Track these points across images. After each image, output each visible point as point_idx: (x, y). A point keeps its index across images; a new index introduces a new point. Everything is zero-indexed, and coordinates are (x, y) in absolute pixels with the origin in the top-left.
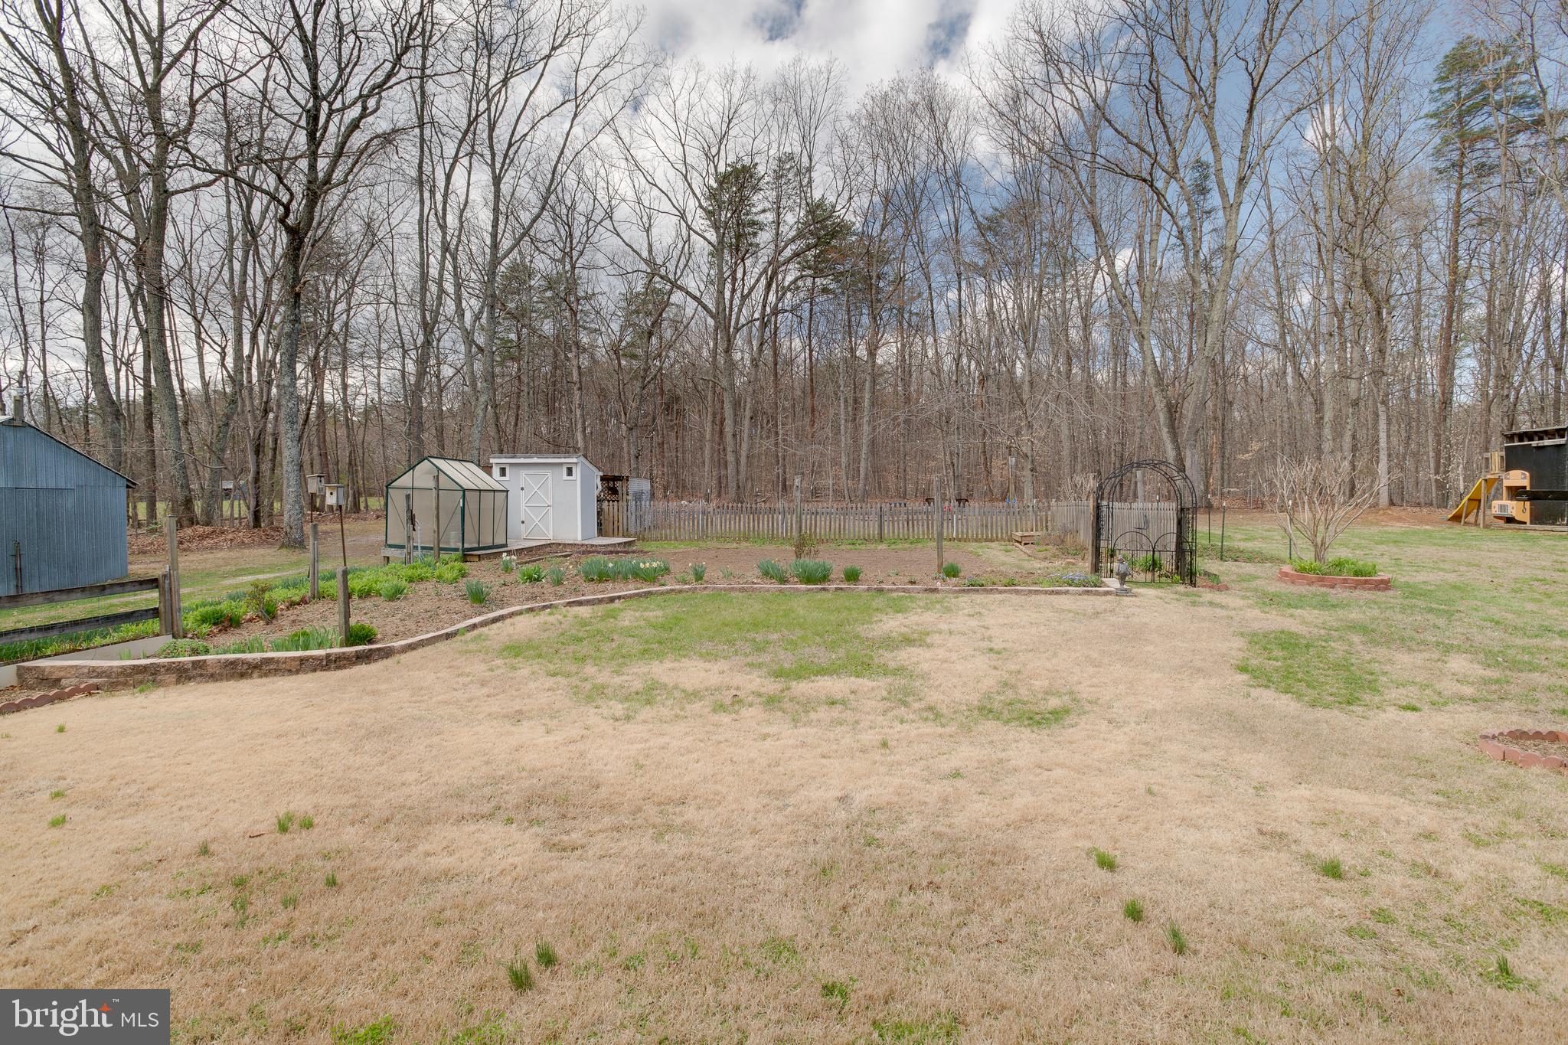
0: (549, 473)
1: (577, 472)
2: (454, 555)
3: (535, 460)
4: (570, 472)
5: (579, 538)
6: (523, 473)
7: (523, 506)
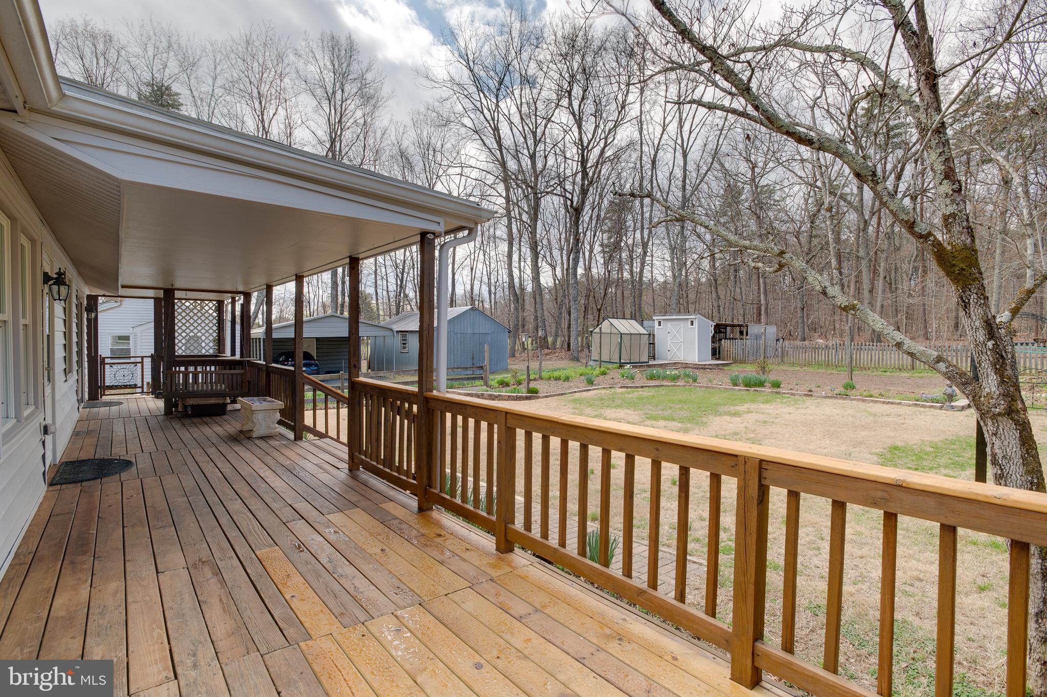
0: (682, 324)
1: (696, 323)
2: (615, 365)
3: (674, 317)
4: (692, 323)
5: (697, 360)
6: (669, 324)
7: (669, 343)
